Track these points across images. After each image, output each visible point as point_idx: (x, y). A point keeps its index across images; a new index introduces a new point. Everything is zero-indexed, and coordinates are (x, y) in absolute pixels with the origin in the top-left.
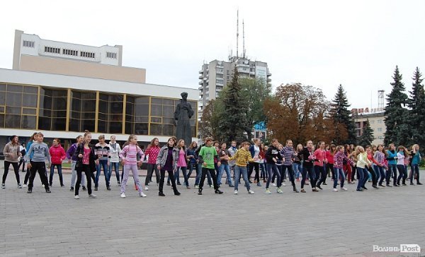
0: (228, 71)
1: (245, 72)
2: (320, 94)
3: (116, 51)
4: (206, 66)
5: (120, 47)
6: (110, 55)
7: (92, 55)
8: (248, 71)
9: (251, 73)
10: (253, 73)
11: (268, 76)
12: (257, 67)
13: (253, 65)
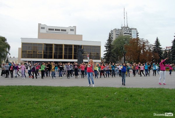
0: (120, 33)
1: (127, 32)
2: (147, 42)
3: (74, 28)
4: (112, 31)
5: (75, 27)
6: (72, 30)
7: (65, 30)
8: (128, 32)
9: (130, 33)
10: (131, 33)
11: (137, 34)
12: (132, 31)
13: (130, 30)
